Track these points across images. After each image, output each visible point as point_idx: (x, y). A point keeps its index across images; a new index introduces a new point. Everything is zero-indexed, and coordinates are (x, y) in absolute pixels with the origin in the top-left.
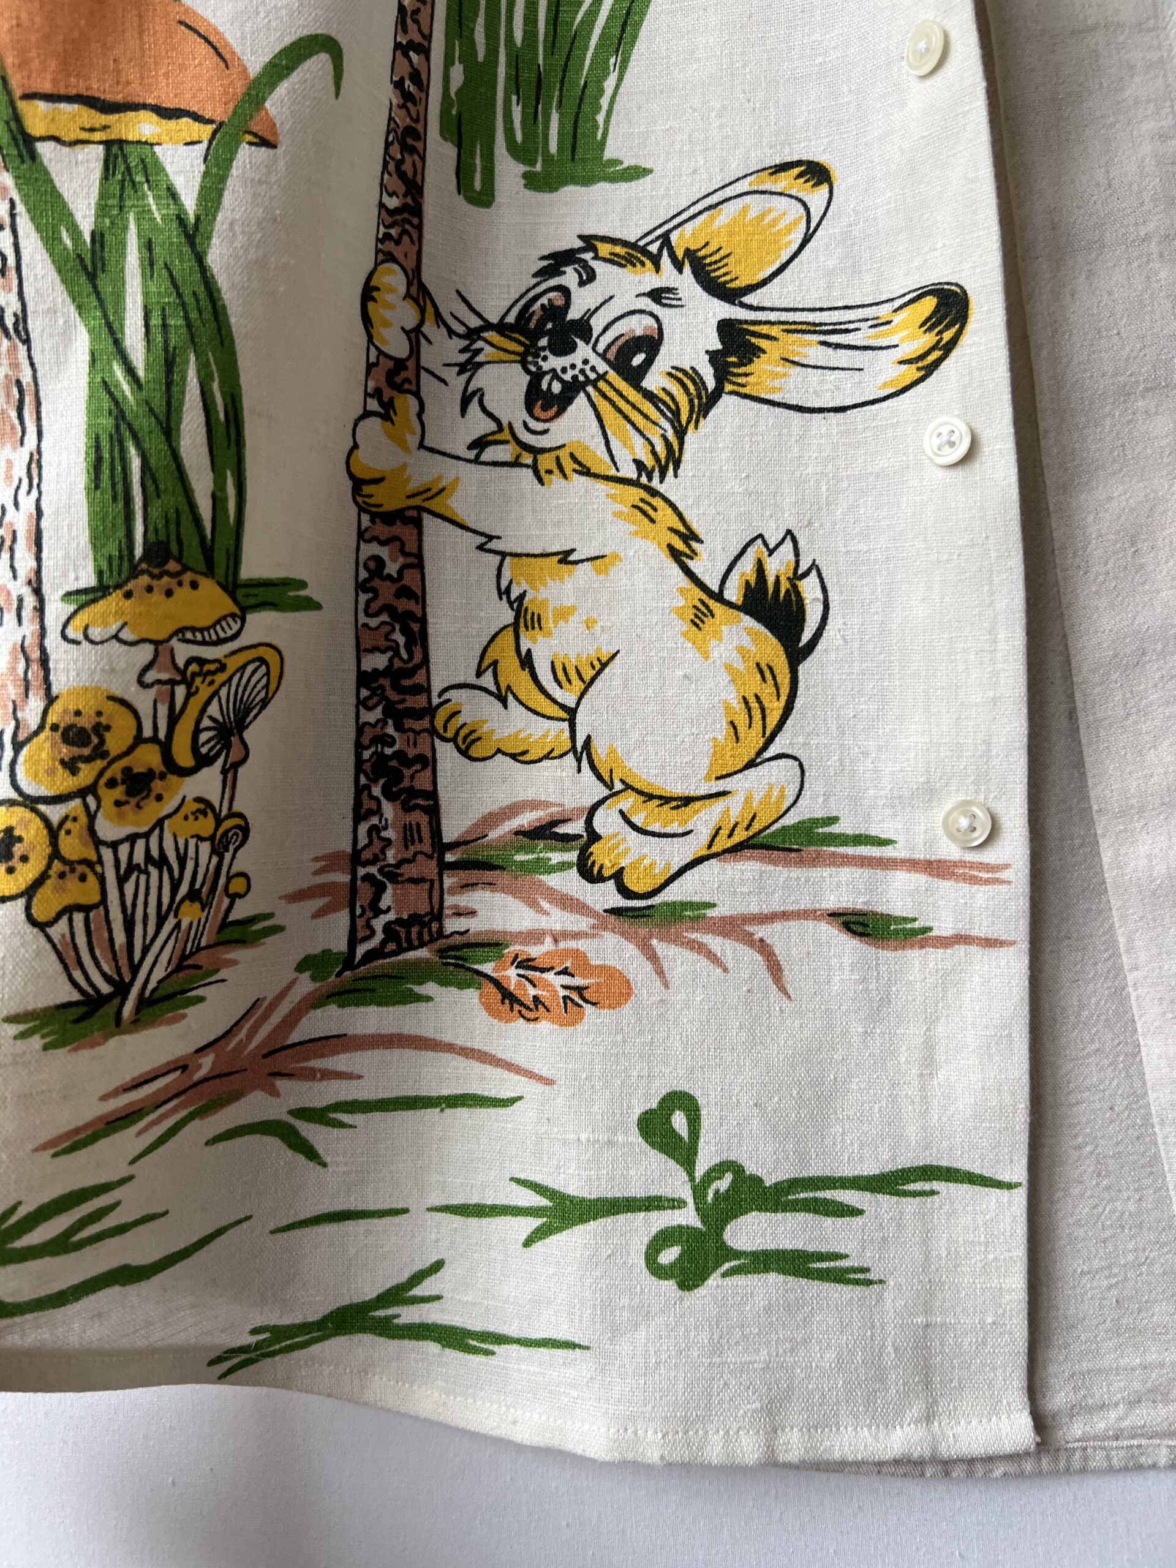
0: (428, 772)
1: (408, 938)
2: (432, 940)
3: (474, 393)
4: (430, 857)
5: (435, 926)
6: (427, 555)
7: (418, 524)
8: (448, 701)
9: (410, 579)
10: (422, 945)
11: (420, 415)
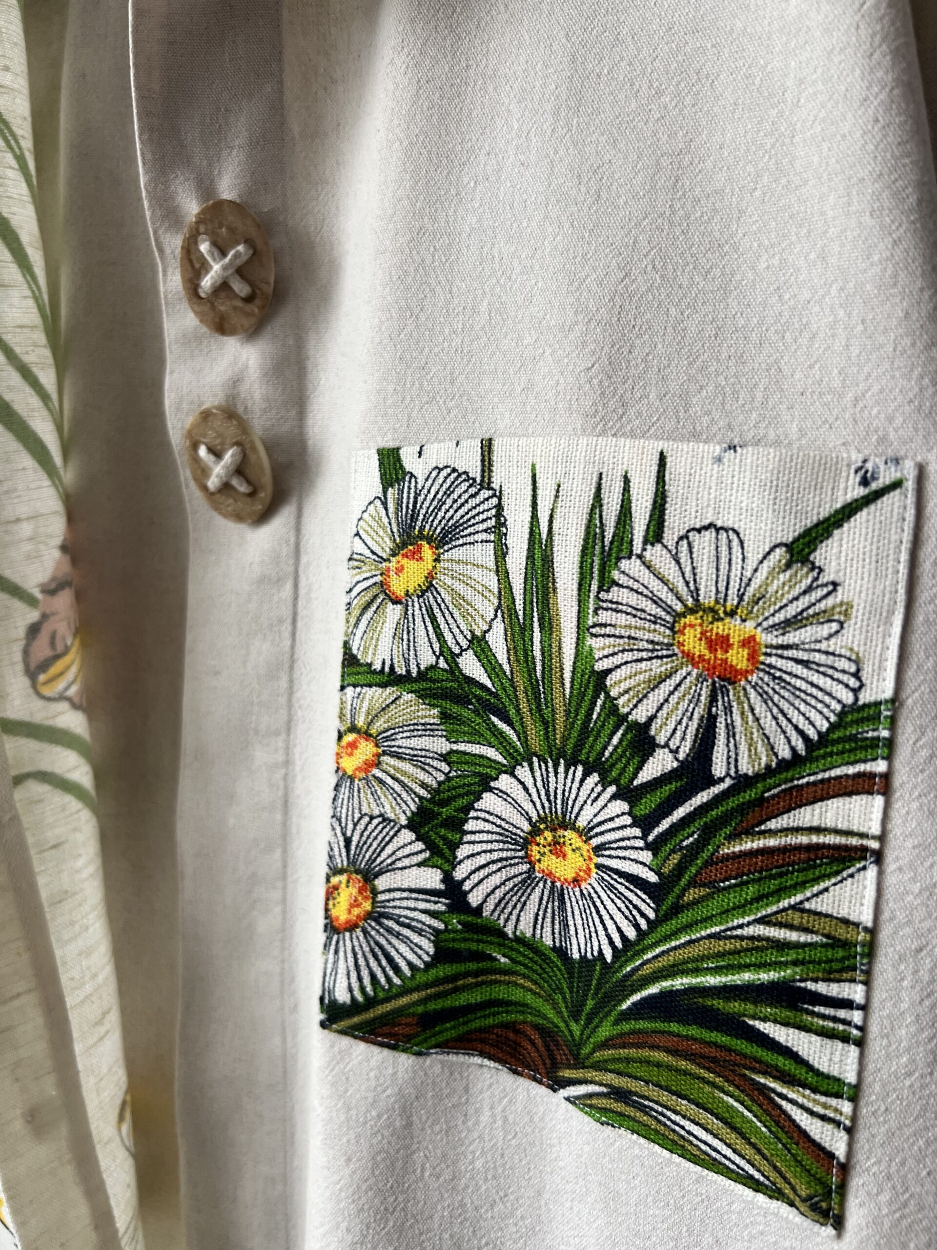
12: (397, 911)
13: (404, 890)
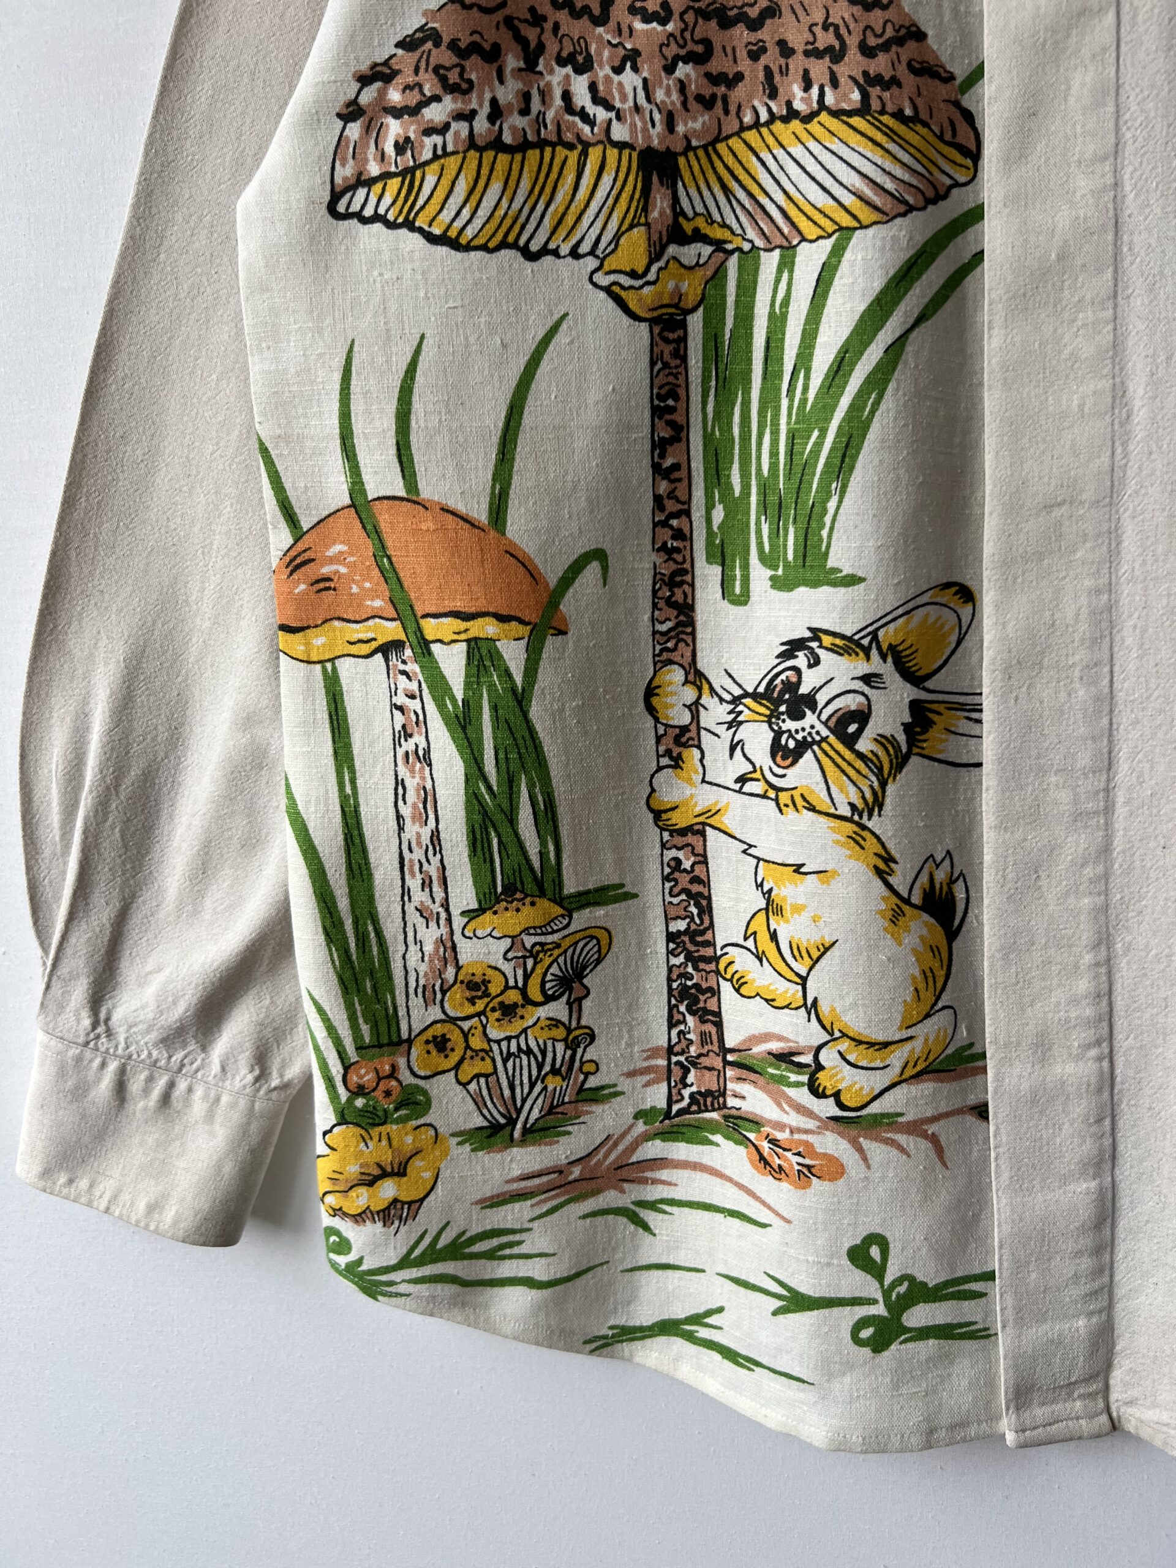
0: (715, 999)
1: (705, 1105)
2: (720, 1108)
3: (738, 743)
4: (718, 1055)
5: (721, 1100)
6: (709, 855)
7: (703, 834)
8: (726, 954)
9: (699, 871)
10: (714, 1110)
11: (701, 760)
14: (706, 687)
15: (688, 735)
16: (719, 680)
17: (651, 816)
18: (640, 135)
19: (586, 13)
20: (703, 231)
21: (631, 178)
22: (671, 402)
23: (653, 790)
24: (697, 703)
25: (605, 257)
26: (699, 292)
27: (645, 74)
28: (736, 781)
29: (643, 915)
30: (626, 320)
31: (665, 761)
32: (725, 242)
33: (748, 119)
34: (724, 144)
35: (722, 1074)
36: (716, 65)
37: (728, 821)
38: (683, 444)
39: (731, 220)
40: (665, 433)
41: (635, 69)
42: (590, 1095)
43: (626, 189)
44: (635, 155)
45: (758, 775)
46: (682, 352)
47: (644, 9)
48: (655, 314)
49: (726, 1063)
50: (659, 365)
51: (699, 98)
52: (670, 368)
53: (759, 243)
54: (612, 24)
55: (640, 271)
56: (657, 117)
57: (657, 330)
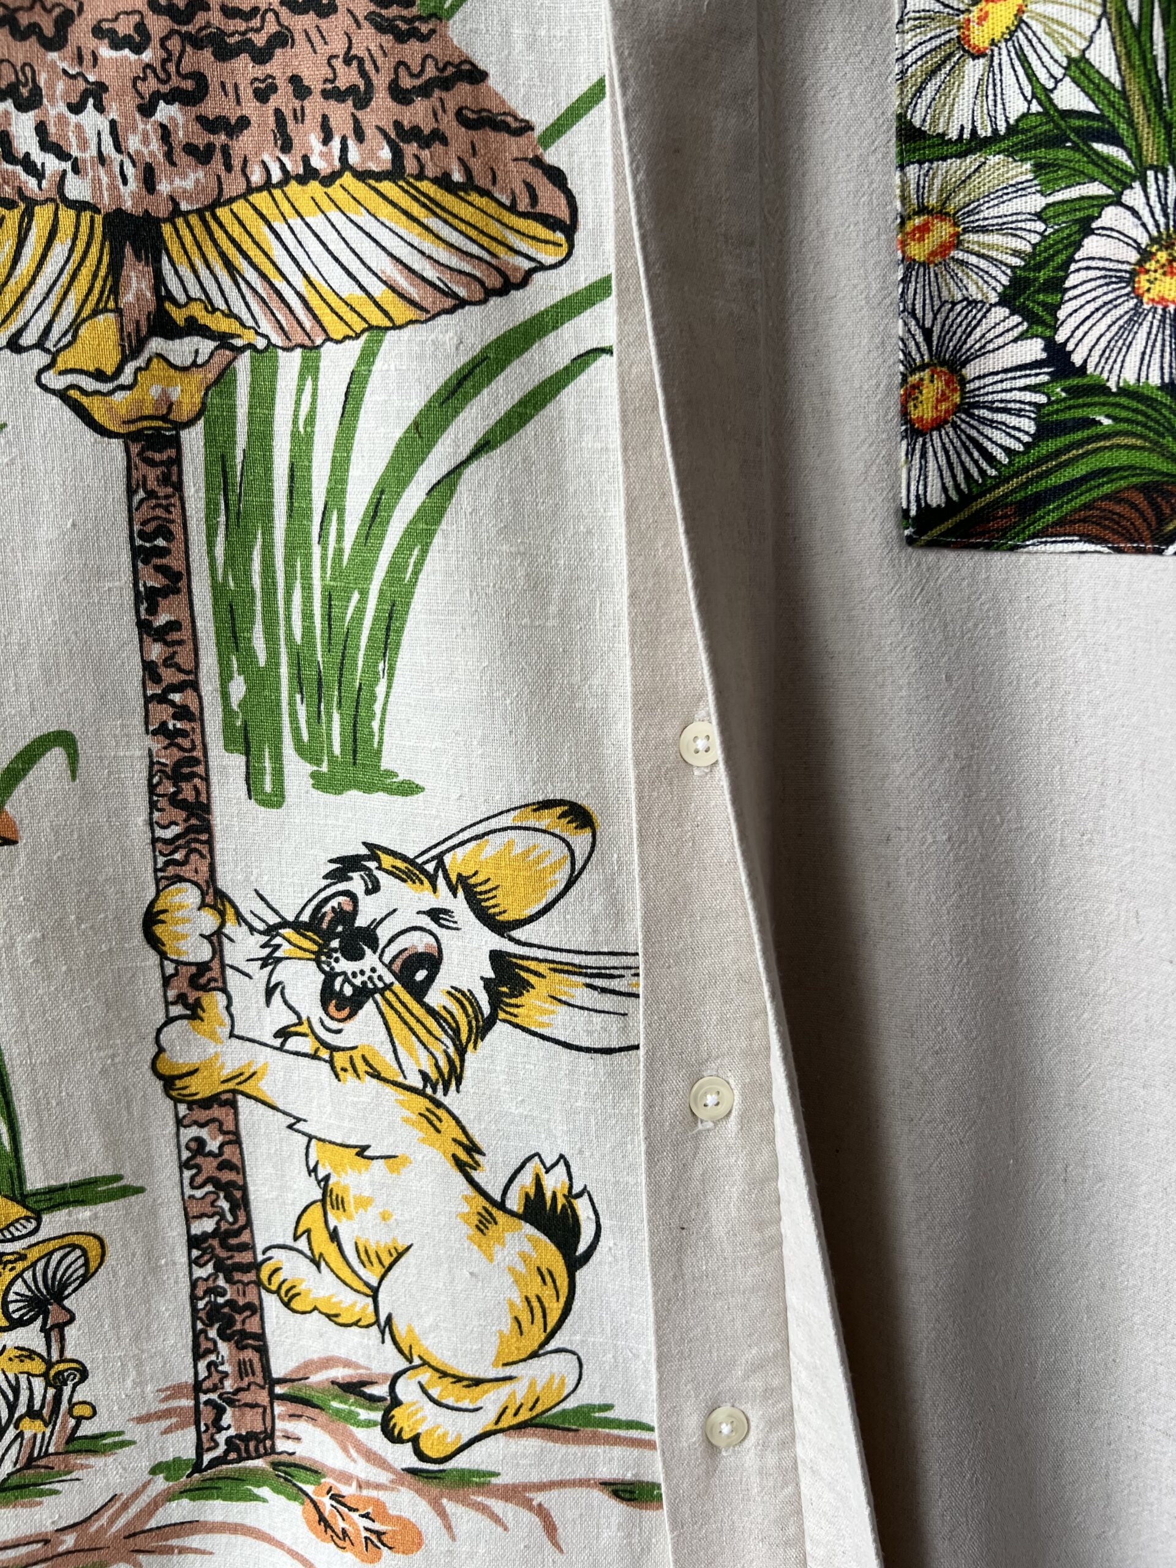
12: (990, 398)
13: (997, 373)
14: (230, 912)
15: (208, 975)
16: (247, 904)
17: (159, 1085)
18: (106, 194)
19: (34, 33)
20: (201, 322)
21: (94, 249)
22: (160, 542)
23: (161, 1050)
24: (219, 932)
25: (59, 351)
26: (197, 399)
27: (113, 115)
28: (276, 1035)
29: (153, 1213)
30: (90, 435)
31: (176, 1010)
32: (233, 336)
33: (257, 177)
34: (227, 209)
35: (268, 1411)
36: (211, 107)
37: (265, 1087)
38: (183, 597)
39: (239, 308)
40: (155, 581)
41: (100, 108)
42: (86, 1445)
43: (87, 263)
44: (99, 219)
45: (304, 1029)
46: (174, 478)
47: (113, 32)
48: (133, 428)
49: (273, 1397)
50: (141, 494)
51: (190, 149)
52: (157, 498)
53: (277, 339)
54: (70, 49)
55: (109, 370)
56: (130, 171)
57: (135, 449)
